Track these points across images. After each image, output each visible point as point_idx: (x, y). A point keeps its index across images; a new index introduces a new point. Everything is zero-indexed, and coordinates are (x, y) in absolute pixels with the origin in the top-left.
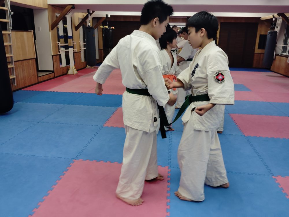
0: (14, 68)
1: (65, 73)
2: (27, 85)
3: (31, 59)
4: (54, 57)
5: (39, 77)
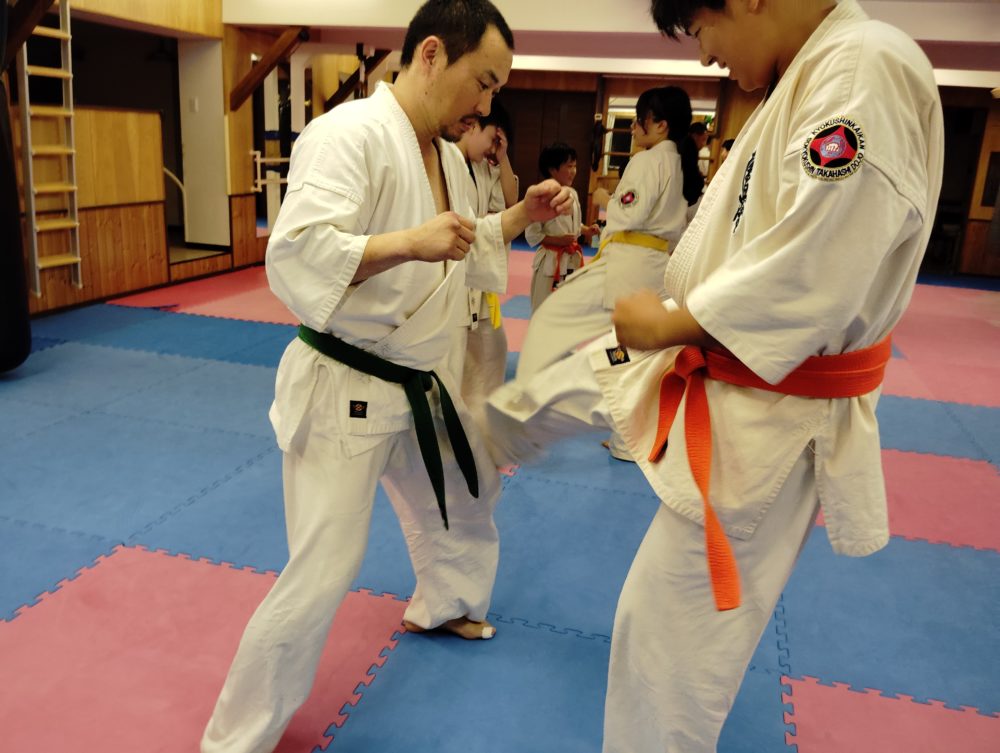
0: (77, 230)
2: (127, 288)
3: (150, 203)
5: (174, 264)
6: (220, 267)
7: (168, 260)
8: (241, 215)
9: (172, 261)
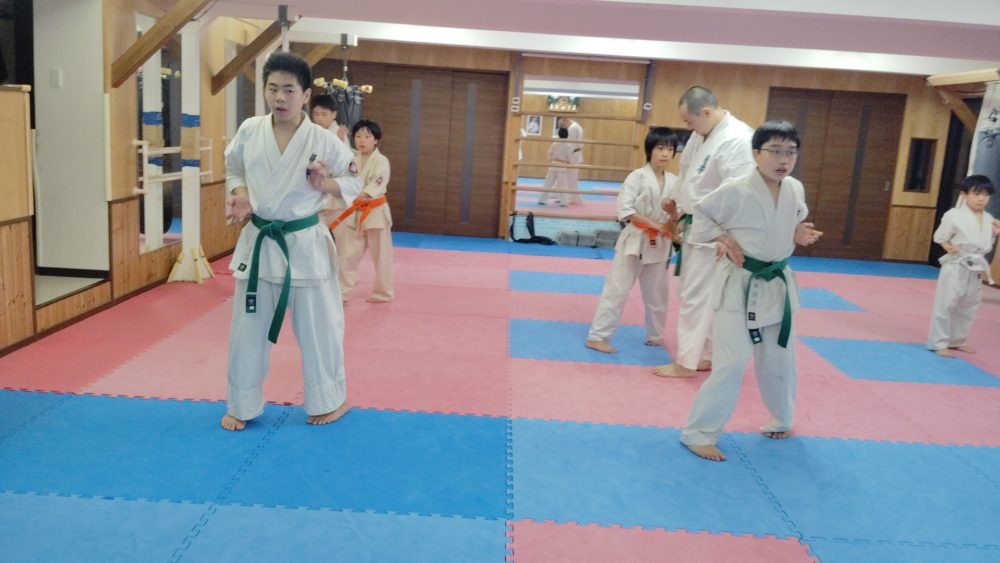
1: (159, 276)
4: (116, 208)
5: (41, 307)
6: (97, 304)
7: (33, 302)
8: (122, 228)
9: (38, 303)
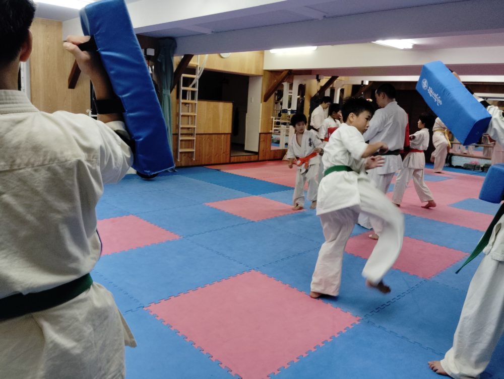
0: (195, 141)
1: (278, 158)
2: (213, 162)
3: (225, 134)
6: (252, 160)
8: (264, 141)
9: (232, 155)
